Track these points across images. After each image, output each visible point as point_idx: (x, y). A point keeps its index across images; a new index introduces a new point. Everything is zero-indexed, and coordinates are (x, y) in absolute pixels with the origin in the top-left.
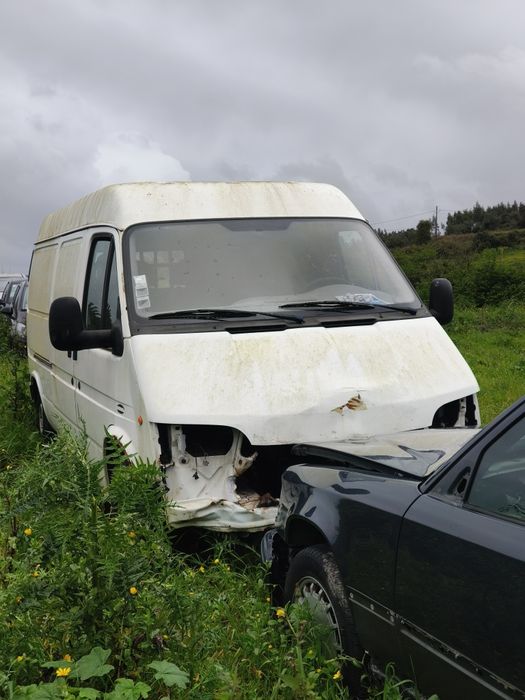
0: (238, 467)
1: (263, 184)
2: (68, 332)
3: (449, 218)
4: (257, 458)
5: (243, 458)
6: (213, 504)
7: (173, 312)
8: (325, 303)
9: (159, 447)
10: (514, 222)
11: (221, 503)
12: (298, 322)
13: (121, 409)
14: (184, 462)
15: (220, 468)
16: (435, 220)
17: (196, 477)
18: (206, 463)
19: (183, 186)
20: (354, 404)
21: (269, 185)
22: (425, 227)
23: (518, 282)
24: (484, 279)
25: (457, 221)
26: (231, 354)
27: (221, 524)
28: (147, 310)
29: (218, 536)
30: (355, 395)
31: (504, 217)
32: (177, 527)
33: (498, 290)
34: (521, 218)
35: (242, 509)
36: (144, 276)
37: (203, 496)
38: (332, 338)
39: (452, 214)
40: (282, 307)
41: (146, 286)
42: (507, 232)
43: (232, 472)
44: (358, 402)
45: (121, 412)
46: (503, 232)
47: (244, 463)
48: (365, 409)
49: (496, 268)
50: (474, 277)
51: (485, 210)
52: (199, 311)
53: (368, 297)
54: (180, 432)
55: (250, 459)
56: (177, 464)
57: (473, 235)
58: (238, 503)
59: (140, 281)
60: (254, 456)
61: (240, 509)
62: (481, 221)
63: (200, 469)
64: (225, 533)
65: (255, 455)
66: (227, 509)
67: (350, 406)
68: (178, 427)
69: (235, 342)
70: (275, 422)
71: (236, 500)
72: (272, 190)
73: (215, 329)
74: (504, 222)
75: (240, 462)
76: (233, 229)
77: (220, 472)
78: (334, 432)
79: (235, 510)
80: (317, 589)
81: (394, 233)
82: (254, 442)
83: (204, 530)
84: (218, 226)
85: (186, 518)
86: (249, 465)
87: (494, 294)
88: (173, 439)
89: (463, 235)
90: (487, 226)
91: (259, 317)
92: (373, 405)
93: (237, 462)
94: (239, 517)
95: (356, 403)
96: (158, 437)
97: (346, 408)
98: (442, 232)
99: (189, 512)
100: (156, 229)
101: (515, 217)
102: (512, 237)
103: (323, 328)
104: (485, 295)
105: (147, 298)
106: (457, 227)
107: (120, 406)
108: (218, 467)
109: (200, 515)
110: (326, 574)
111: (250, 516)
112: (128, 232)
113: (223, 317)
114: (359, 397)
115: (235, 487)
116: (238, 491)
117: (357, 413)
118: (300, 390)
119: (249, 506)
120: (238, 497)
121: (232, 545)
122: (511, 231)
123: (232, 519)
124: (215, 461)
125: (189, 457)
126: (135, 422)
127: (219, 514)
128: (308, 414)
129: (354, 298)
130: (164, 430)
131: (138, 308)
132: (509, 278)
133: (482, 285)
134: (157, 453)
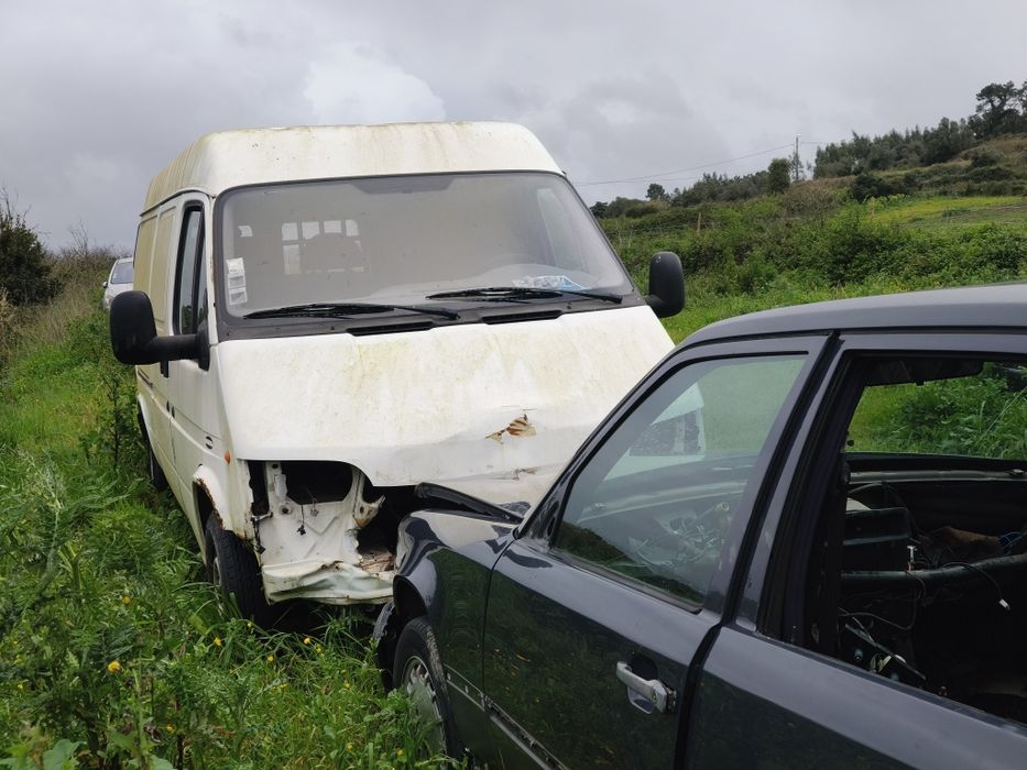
0: (360, 516)
1: (418, 127)
2: (134, 339)
3: (819, 153)
4: (384, 504)
5: (365, 505)
6: (324, 568)
7: (278, 308)
8: (492, 290)
9: (250, 491)
10: (915, 157)
11: (335, 566)
12: (451, 318)
13: (209, 443)
14: (285, 511)
15: (336, 518)
16: (796, 156)
17: (302, 531)
18: (315, 513)
19: (306, 132)
20: (518, 428)
21: (427, 127)
22: (780, 168)
23: (892, 248)
24: (843, 244)
25: (830, 159)
26: (351, 364)
27: (337, 594)
28: (243, 305)
29: (333, 610)
30: (520, 416)
31: (899, 150)
32: (277, 599)
33: (863, 261)
34: (925, 151)
35: (362, 573)
36: (241, 259)
37: (313, 557)
38: (496, 339)
39: (824, 149)
40: (431, 297)
41: (242, 273)
42: (903, 172)
43: (352, 525)
44: (525, 425)
45: (210, 447)
46: (899, 172)
47: (366, 511)
48: (535, 434)
49: (860, 229)
50: (828, 242)
51: (872, 141)
52: (314, 306)
53: (557, 281)
54: (278, 471)
55: (375, 505)
56: (277, 515)
57: (853, 177)
58: (359, 566)
59: (235, 266)
60: (379, 501)
61: (361, 573)
62: (866, 157)
63: (307, 521)
64: (344, 606)
65: (381, 500)
66: (343, 574)
67: (512, 431)
68: (275, 464)
69: (359, 346)
70: (405, 455)
71: (357, 562)
72: (431, 135)
73: (333, 330)
74: (901, 158)
75: (362, 510)
76: (370, 191)
77: (335, 526)
78: (490, 467)
79: (355, 575)
80: (423, 671)
81: (737, 179)
82: (376, 482)
83: (314, 602)
84: (348, 186)
85: (288, 587)
86: (373, 514)
87: (856, 267)
88: (270, 482)
89: (839, 179)
90: (875, 165)
91: (397, 312)
92: (545, 428)
93: (357, 510)
94: (360, 584)
95: (521, 427)
96: (248, 478)
97: (507, 432)
98: (809, 175)
99: (292, 579)
100: (261, 193)
101: (917, 149)
102: (909, 180)
103: (484, 325)
104: (846, 269)
105: (244, 289)
106: (830, 166)
107: (208, 438)
108: (332, 517)
109: (307, 582)
110: (428, 652)
111: (375, 583)
112: (222, 199)
113: (347, 313)
114: (525, 418)
115: (357, 544)
116: (361, 550)
117: (523, 441)
118: (443, 410)
119: (373, 569)
120: (361, 557)
121: (353, 623)
122: (908, 171)
123: (351, 588)
124: (328, 510)
125: (292, 504)
126: (222, 459)
127: (334, 581)
128: (453, 442)
129: (535, 283)
130: (257, 469)
131: (231, 303)
132: (880, 243)
133: (841, 254)
134: (247, 500)
